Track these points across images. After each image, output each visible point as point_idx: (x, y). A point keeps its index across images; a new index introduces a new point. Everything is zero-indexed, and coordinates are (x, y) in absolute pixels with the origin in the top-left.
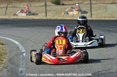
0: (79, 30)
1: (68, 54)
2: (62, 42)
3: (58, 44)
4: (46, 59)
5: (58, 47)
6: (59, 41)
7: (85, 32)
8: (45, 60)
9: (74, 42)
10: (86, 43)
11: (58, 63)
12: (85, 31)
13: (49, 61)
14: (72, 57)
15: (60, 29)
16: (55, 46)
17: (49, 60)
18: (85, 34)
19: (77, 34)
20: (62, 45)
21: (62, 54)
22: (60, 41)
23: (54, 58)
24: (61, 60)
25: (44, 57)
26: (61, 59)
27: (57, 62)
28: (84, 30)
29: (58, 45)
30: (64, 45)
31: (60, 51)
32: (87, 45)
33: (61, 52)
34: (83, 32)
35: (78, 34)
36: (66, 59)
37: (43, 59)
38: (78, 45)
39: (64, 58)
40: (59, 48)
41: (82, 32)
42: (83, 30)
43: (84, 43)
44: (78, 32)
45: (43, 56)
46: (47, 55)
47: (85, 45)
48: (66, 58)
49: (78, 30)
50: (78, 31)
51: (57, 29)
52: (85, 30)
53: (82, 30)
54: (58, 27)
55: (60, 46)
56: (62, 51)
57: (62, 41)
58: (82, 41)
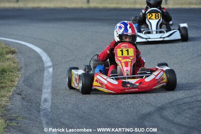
0: (151, 15)
1: (140, 74)
2: (128, 52)
3: (121, 57)
4: (102, 84)
5: (121, 62)
6: (122, 51)
7: (159, 18)
8: (100, 85)
9: (144, 34)
10: (161, 34)
11: (123, 90)
12: (159, 16)
13: (107, 88)
14: (147, 80)
15: (123, 29)
16: (116, 59)
17: (106, 85)
18: (160, 20)
19: (148, 20)
20: (129, 58)
21: (129, 74)
22: (124, 50)
23: (116, 82)
24: (129, 85)
25: (97, 81)
26: (128, 83)
27: (121, 90)
29: (120, 59)
30: (131, 58)
31: (125, 69)
32: (164, 38)
33: (127, 70)
34: (157, 17)
35: (150, 20)
36: (138, 84)
37: (95, 83)
38: (150, 38)
39: (133, 81)
40: (123, 64)
41: (155, 17)
42: (157, 15)
43: (159, 35)
44: (150, 18)
45: (95, 78)
46: (103, 77)
47: (161, 38)
48: (136, 82)
49: (148, 14)
50: (149, 17)
51: (117, 29)
52: (159, 14)
53: (155, 15)
54: (118, 25)
55: (125, 60)
56: (129, 68)
57: (128, 50)
58: (157, 32)
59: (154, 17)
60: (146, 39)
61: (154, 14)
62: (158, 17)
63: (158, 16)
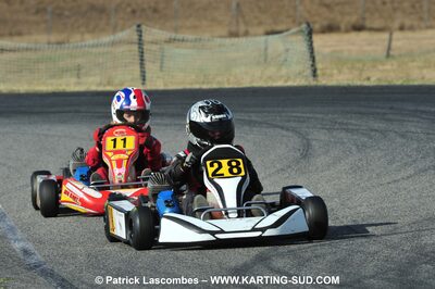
0: (216, 165)
7: (243, 173)
9: (205, 219)
10: (256, 219)
12: (241, 166)
18: (244, 178)
19: (211, 180)
28: (238, 163)
32: (263, 230)
34: (235, 170)
38: (222, 232)
41: (231, 171)
42: (234, 164)
43: (248, 222)
44: (214, 174)
45: (64, 189)
47: (254, 230)
49: (208, 163)
50: (211, 170)
52: (240, 160)
53: (229, 164)
55: (117, 157)
58: (239, 212)
59: (225, 170)
60: (213, 233)
61: (224, 162)
62: (240, 171)
63: (237, 166)
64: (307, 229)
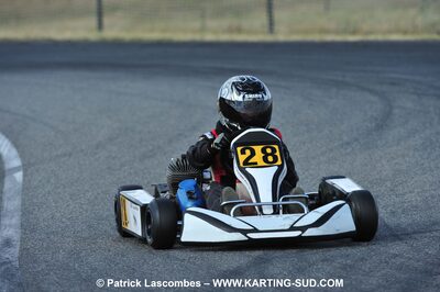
0: (248, 152)
7: (279, 162)
9: (235, 215)
12: (278, 154)
18: (281, 167)
19: (242, 170)
28: (274, 150)
34: (270, 159)
38: (255, 230)
41: (265, 159)
42: (269, 151)
43: (285, 221)
44: (246, 163)
47: (292, 228)
49: (239, 149)
50: (242, 158)
52: (276, 147)
53: (263, 151)
58: (274, 207)
59: (258, 158)
60: (244, 232)
61: (258, 149)
62: (275, 159)
63: (272, 154)
64: (354, 229)
